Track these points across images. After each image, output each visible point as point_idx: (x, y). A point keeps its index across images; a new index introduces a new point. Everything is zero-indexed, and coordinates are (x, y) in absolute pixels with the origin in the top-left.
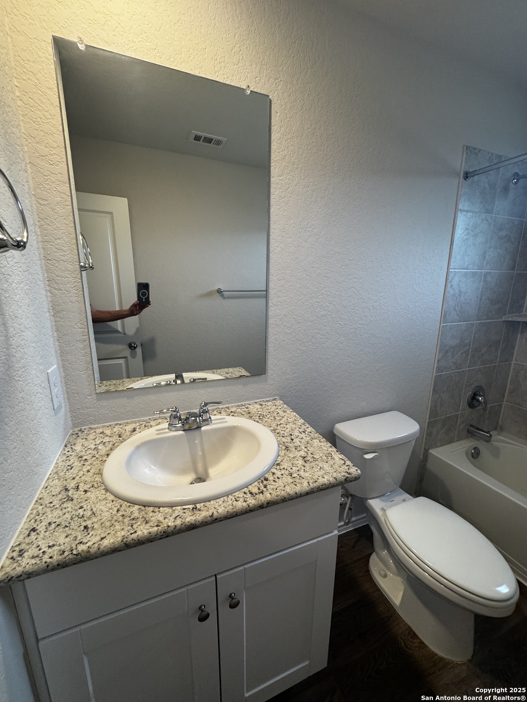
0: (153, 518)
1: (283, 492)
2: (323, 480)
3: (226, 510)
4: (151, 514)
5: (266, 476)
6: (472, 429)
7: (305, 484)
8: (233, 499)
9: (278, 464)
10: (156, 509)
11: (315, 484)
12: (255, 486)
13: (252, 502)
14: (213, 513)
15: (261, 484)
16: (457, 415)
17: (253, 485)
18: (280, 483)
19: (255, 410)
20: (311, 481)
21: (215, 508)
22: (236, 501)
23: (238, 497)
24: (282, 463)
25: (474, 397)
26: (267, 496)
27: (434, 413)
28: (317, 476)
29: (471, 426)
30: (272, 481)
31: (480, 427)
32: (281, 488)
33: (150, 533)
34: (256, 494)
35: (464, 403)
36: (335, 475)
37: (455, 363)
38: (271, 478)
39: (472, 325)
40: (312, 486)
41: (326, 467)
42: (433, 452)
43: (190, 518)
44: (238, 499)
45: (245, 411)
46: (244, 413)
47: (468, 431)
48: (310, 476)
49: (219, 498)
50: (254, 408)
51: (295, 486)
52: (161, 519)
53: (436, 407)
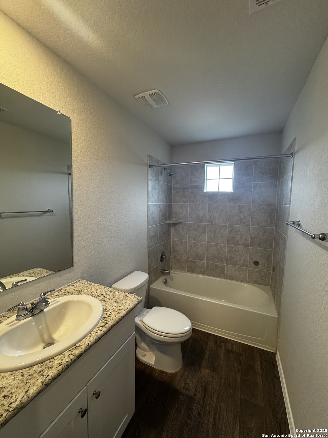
0: (54, 364)
1: (116, 319)
2: (130, 306)
3: (94, 339)
4: (51, 364)
5: (103, 316)
6: (163, 271)
7: (124, 311)
8: (94, 333)
9: (105, 309)
10: (52, 360)
11: (127, 310)
12: (101, 323)
13: (104, 329)
14: (88, 343)
15: (104, 321)
16: (157, 266)
17: (100, 323)
18: (112, 316)
19: (71, 289)
20: (125, 309)
21: (88, 341)
22: (96, 333)
23: (96, 331)
24: (107, 308)
25: (162, 257)
26: (110, 324)
27: (150, 268)
28: (126, 306)
29: (163, 270)
30: (108, 317)
31: (165, 269)
32: (114, 318)
33: (58, 371)
34: (104, 325)
35: (159, 261)
36: (133, 303)
37: (154, 243)
38: (106, 316)
39: (158, 226)
40: (127, 311)
41: (128, 301)
42: (152, 286)
43: (77, 352)
44: (97, 332)
45: (65, 292)
46: (65, 294)
47: (162, 273)
48: (124, 307)
49: (86, 336)
50: (70, 289)
51: (120, 314)
52: (60, 361)
53: (150, 264)
